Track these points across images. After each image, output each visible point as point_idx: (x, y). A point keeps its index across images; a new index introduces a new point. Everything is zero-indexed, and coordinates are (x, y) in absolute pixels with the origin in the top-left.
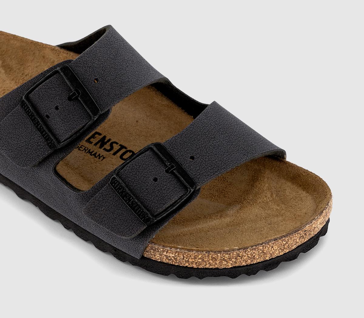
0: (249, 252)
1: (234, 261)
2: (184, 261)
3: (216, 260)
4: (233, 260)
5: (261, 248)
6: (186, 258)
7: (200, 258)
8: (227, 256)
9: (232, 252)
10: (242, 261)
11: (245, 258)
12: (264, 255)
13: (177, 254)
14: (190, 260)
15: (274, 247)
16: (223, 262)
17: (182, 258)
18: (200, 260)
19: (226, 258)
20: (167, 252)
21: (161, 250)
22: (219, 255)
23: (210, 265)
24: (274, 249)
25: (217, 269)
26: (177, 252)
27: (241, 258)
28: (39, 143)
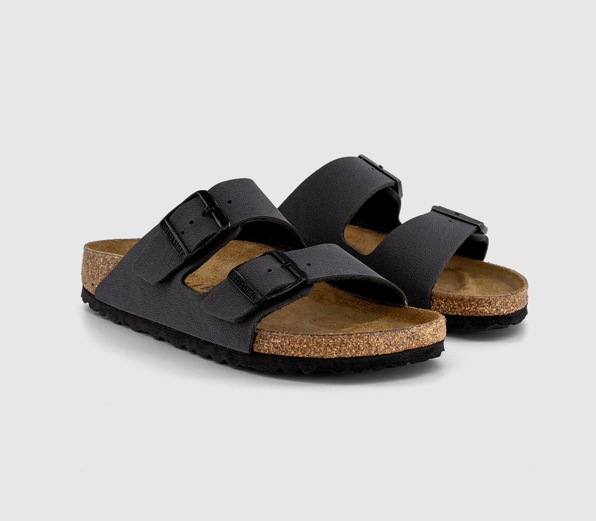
0: (353, 339)
1: (339, 348)
2: (290, 347)
3: (320, 346)
4: (337, 347)
5: (367, 337)
6: (292, 344)
7: (305, 344)
8: (331, 341)
9: (337, 337)
10: (346, 350)
11: (350, 346)
12: (369, 346)
13: (283, 339)
14: (296, 346)
15: (380, 340)
16: (328, 348)
17: (288, 343)
18: (305, 346)
19: (330, 344)
20: (274, 338)
21: (269, 336)
22: (323, 339)
23: (315, 352)
24: (379, 342)
25: (322, 359)
26: (283, 337)
27: (346, 346)
28: (173, 259)
